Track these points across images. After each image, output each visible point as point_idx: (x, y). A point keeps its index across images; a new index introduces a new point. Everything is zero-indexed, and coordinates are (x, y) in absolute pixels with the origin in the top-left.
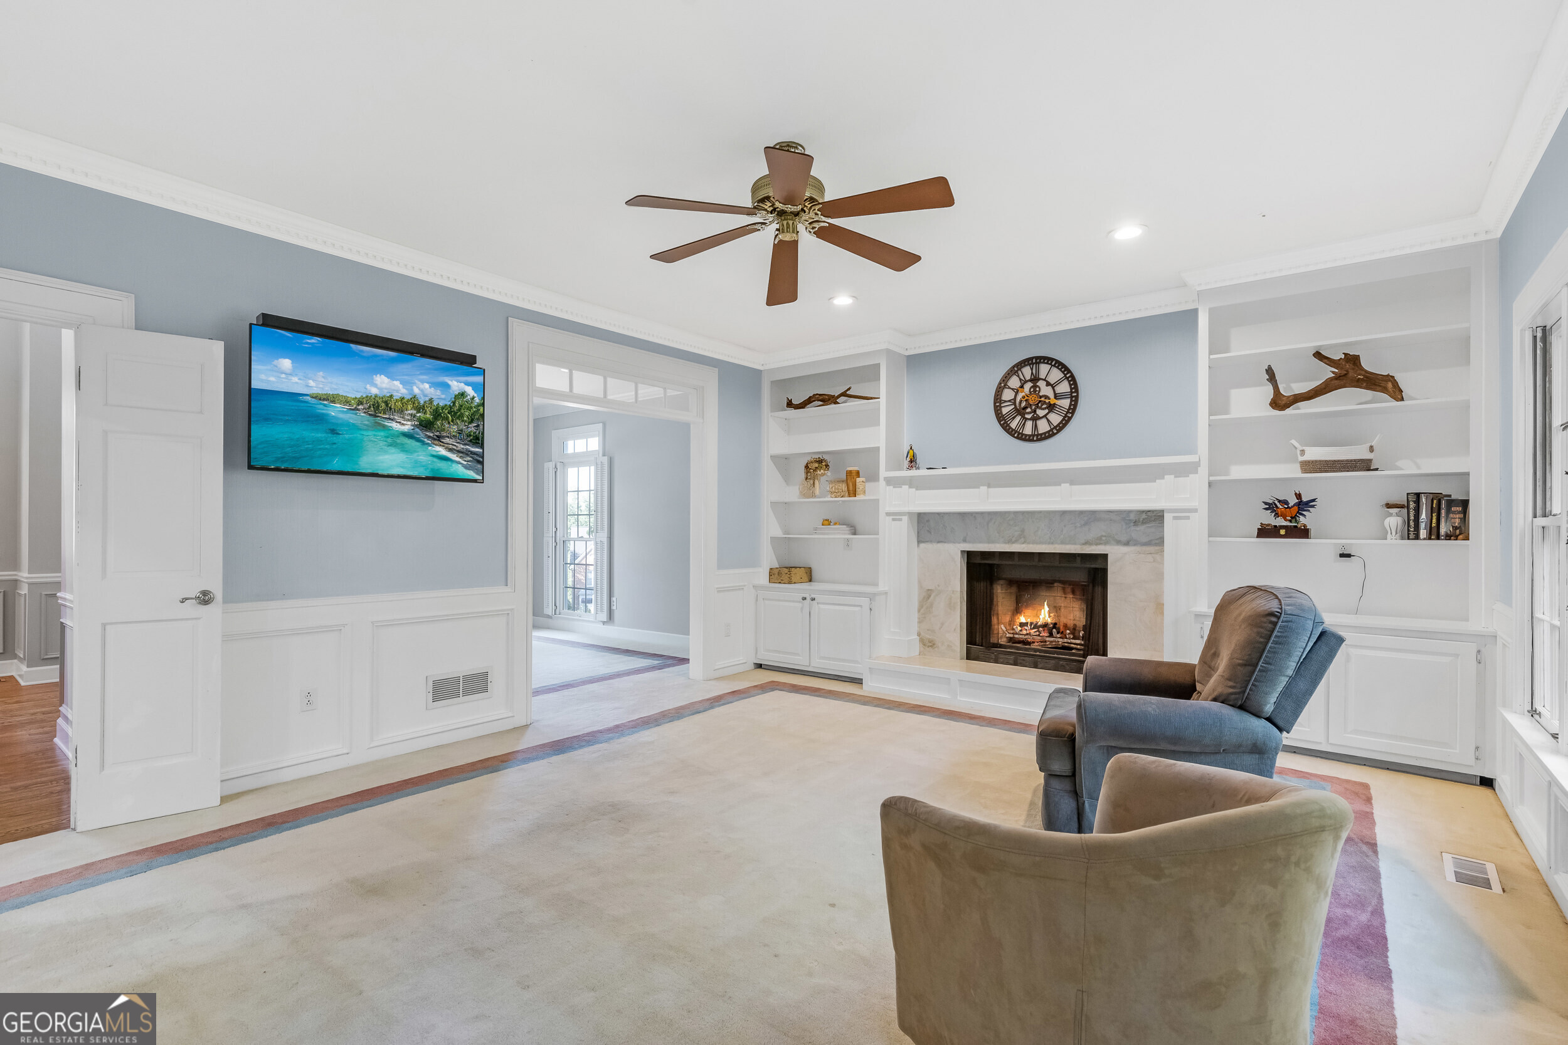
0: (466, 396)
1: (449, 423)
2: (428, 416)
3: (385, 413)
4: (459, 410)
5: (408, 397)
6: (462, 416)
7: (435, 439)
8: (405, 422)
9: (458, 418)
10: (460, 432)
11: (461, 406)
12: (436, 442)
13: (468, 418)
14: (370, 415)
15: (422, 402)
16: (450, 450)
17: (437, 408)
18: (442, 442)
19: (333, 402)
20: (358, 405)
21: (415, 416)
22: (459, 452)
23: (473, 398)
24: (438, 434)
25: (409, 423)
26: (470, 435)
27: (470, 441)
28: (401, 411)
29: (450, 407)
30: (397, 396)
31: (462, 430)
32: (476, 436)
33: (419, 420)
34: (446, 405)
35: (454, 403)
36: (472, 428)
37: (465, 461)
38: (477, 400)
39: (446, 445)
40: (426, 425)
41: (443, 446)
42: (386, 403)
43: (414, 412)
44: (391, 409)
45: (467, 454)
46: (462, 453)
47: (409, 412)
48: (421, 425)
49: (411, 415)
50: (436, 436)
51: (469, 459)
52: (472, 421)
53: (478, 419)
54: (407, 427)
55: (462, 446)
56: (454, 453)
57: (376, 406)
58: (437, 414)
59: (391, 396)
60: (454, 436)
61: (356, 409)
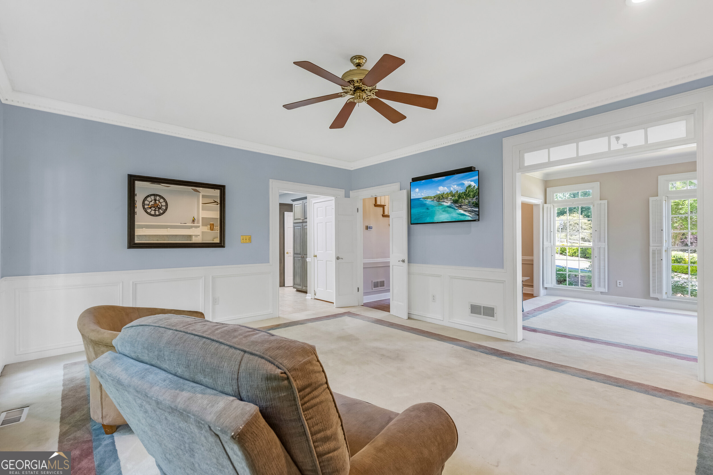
0: (471, 186)
1: (464, 199)
2: (456, 198)
3: (442, 200)
4: (468, 193)
5: (449, 192)
6: (470, 195)
7: (459, 207)
8: (448, 202)
9: (468, 197)
10: (469, 202)
11: (469, 191)
12: (460, 208)
13: (473, 196)
14: (437, 201)
15: (454, 193)
16: (465, 211)
17: (459, 194)
18: (462, 208)
19: (428, 199)
20: (434, 198)
21: (452, 199)
22: (469, 211)
23: (475, 186)
24: (460, 204)
25: (450, 202)
26: (474, 203)
27: (474, 206)
28: (447, 198)
29: (465, 193)
30: (445, 192)
31: (470, 202)
32: (476, 203)
33: (453, 200)
34: (463, 192)
35: (466, 190)
36: (474, 200)
37: (472, 215)
38: (476, 187)
39: (463, 209)
40: (455, 202)
41: (462, 209)
42: (442, 196)
43: (451, 197)
44: (443, 198)
45: (473, 212)
46: (470, 211)
47: (450, 198)
48: (453, 202)
49: (450, 199)
50: (459, 205)
51: (474, 214)
52: (474, 197)
53: (477, 195)
54: (449, 204)
55: (470, 209)
56: (467, 212)
57: (439, 198)
58: (460, 197)
59: (444, 193)
60: (466, 204)
61: (434, 200)
